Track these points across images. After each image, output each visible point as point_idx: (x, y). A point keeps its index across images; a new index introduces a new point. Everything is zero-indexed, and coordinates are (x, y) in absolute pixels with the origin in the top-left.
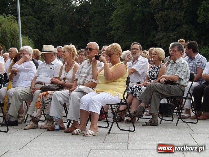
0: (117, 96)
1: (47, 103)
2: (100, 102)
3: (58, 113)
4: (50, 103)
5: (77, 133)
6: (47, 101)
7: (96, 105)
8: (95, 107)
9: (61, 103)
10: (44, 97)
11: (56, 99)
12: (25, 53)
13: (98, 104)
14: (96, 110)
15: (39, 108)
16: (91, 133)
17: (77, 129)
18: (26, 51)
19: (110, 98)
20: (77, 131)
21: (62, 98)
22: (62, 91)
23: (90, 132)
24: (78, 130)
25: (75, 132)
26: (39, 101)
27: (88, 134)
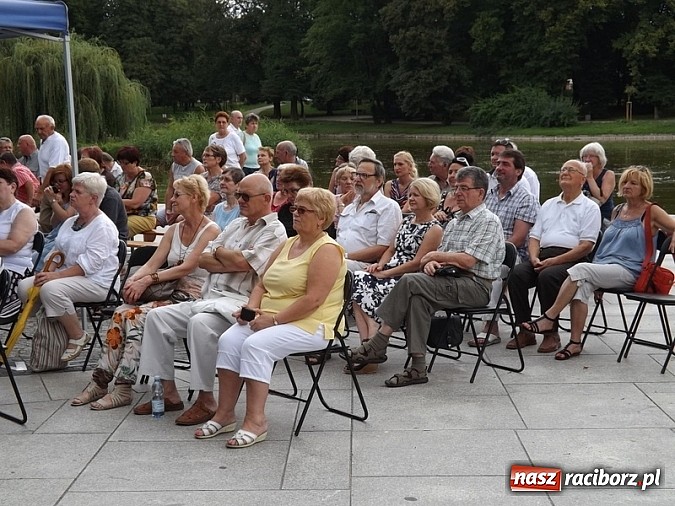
0: (318, 332)
1: (132, 338)
2: (272, 352)
3: (162, 365)
4: (139, 337)
5: (211, 433)
6: (134, 333)
7: (261, 359)
8: (258, 365)
9: (168, 338)
10: (129, 321)
11: (154, 330)
12: (81, 190)
13: (267, 357)
14: (259, 374)
15: (114, 348)
16: (248, 440)
17: (209, 422)
18: (85, 187)
19: (299, 339)
20: (211, 427)
21: (171, 326)
22: (173, 306)
23: (244, 437)
24: (211, 425)
25: (206, 431)
26: (116, 328)
27: (240, 442)
